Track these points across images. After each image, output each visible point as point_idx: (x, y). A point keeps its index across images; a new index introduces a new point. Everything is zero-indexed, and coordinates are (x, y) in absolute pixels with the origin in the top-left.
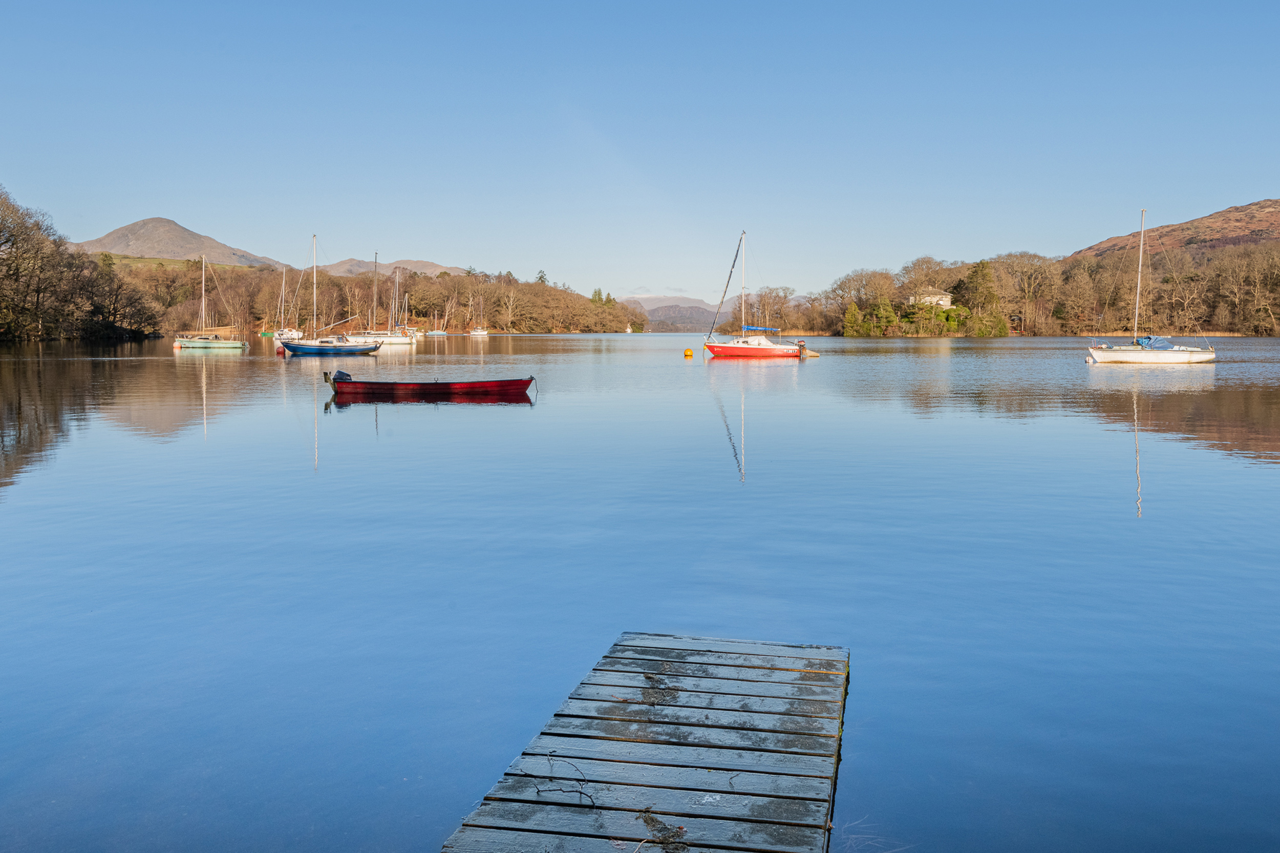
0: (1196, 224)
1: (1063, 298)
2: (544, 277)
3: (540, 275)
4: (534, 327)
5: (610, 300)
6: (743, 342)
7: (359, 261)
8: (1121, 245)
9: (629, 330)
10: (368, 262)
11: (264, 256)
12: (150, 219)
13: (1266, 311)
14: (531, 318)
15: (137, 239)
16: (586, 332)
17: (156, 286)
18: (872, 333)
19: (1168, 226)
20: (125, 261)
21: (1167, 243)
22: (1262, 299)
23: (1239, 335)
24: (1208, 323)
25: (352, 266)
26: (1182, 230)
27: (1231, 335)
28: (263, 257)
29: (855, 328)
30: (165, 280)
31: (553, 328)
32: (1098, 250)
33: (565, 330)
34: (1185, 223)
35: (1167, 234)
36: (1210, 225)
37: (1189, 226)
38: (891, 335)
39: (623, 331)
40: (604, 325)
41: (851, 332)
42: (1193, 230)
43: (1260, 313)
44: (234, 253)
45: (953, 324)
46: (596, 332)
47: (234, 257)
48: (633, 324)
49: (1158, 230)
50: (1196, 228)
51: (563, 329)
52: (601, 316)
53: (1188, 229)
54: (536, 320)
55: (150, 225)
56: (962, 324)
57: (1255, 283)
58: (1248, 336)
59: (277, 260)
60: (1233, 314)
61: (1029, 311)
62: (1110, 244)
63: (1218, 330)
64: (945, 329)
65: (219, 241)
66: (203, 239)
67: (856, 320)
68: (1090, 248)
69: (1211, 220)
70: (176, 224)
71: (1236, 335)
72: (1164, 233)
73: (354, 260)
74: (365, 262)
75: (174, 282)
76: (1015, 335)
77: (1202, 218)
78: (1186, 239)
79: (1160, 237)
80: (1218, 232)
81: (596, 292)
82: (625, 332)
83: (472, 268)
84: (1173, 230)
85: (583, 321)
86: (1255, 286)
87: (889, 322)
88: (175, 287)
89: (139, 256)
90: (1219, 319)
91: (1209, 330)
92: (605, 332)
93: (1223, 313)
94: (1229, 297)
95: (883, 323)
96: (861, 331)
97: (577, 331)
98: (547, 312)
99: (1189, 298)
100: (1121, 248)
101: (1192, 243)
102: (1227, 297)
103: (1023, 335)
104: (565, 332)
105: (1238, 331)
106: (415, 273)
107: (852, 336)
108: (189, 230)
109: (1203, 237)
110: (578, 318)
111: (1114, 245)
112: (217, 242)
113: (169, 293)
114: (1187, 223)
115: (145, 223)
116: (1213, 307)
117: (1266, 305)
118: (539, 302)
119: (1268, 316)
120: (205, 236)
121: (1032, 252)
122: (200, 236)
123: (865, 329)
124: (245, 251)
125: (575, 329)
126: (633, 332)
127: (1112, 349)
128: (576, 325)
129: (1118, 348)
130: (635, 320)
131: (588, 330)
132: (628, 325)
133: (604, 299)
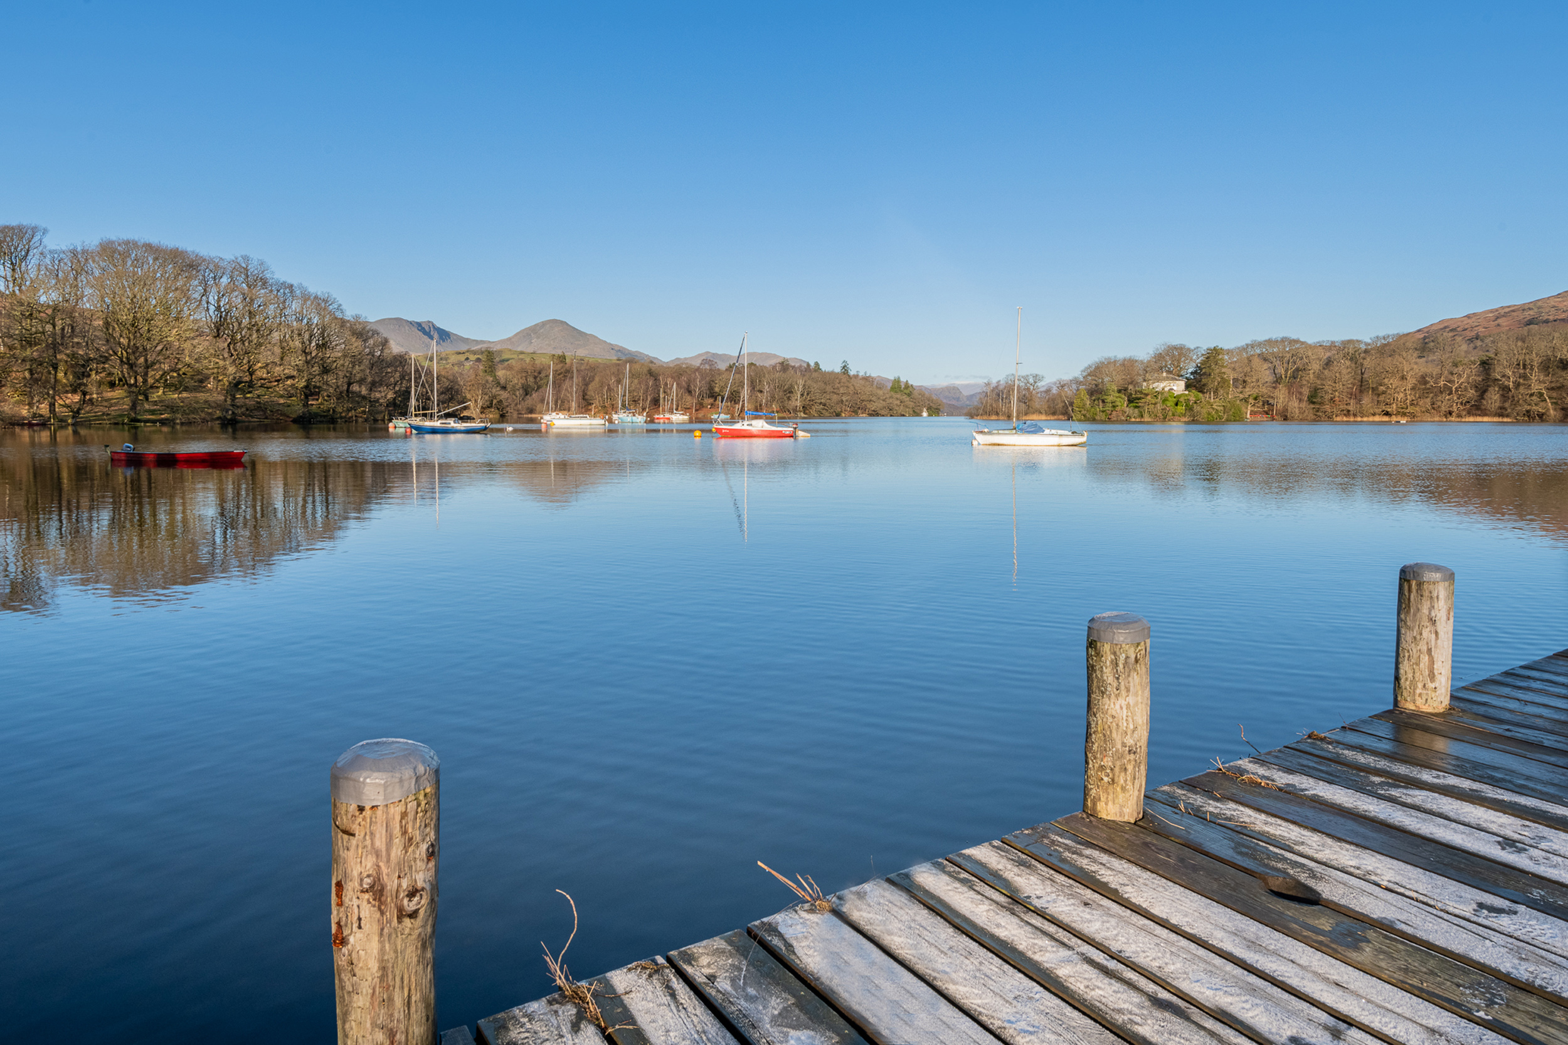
0: (1540, 303)
1: (1319, 382)
2: (846, 367)
3: (844, 364)
4: (824, 412)
5: (908, 387)
6: (747, 425)
8: (1454, 326)
9: (925, 414)
10: (721, 355)
11: (637, 350)
12: (548, 320)
13: (1541, 394)
14: (821, 403)
15: (538, 338)
16: (874, 416)
17: (526, 377)
18: (1098, 418)
19: (1509, 307)
20: (521, 356)
21: (1504, 324)
22: (1538, 382)
23: (1509, 420)
24: (1476, 408)
26: (1523, 310)
27: (1500, 419)
29: (1083, 412)
31: (841, 411)
32: (1427, 332)
33: (853, 414)
34: (1528, 303)
35: (1505, 315)
36: (1556, 304)
37: (1531, 306)
38: (1115, 419)
39: (919, 415)
40: (890, 409)
41: (1079, 416)
42: (1536, 310)
43: (1534, 398)
44: (612, 347)
45: (1181, 409)
46: (883, 416)
47: (612, 352)
48: (929, 409)
49: (1497, 310)
50: (1539, 308)
51: (851, 413)
52: (888, 401)
53: (1530, 309)
54: (825, 405)
55: (548, 326)
56: (1189, 408)
57: (1532, 367)
58: (1518, 421)
60: (1504, 398)
61: (1281, 397)
62: (1442, 326)
63: (1485, 415)
64: (1170, 414)
65: (601, 338)
67: (1084, 405)
68: (1419, 331)
69: (1558, 300)
70: (567, 324)
71: (1505, 420)
72: (1502, 314)
73: (709, 352)
75: (540, 373)
76: (1265, 419)
77: (1549, 298)
78: (1526, 320)
79: (1497, 318)
80: (1564, 311)
82: (921, 416)
83: (784, 359)
84: (1513, 311)
85: (873, 406)
86: (1532, 369)
87: (1114, 407)
88: (540, 378)
90: (1488, 403)
91: (1476, 415)
92: (891, 416)
93: (1493, 398)
94: (1501, 380)
95: (1109, 407)
96: (1088, 415)
97: (864, 415)
98: (835, 398)
99: (1458, 382)
100: (1451, 330)
101: (1533, 324)
102: (1498, 380)
103: (1273, 420)
104: (853, 416)
105: (1507, 416)
107: (1080, 420)
108: (577, 329)
109: (1546, 317)
110: (865, 403)
111: (1445, 327)
113: (536, 383)
114: (1531, 302)
115: (544, 324)
116: (1482, 392)
117: (1541, 389)
118: (829, 388)
119: (1542, 401)
121: (1294, 337)
123: (1091, 414)
124: (621, 347)
125: (862, 413)
126: (930, 415)
127: (990, 433)
128: (864, 410)
129: (996, 432)
130: (931, 404)
131: (875, 414)
132: (925, 410)
133: (903, 386)
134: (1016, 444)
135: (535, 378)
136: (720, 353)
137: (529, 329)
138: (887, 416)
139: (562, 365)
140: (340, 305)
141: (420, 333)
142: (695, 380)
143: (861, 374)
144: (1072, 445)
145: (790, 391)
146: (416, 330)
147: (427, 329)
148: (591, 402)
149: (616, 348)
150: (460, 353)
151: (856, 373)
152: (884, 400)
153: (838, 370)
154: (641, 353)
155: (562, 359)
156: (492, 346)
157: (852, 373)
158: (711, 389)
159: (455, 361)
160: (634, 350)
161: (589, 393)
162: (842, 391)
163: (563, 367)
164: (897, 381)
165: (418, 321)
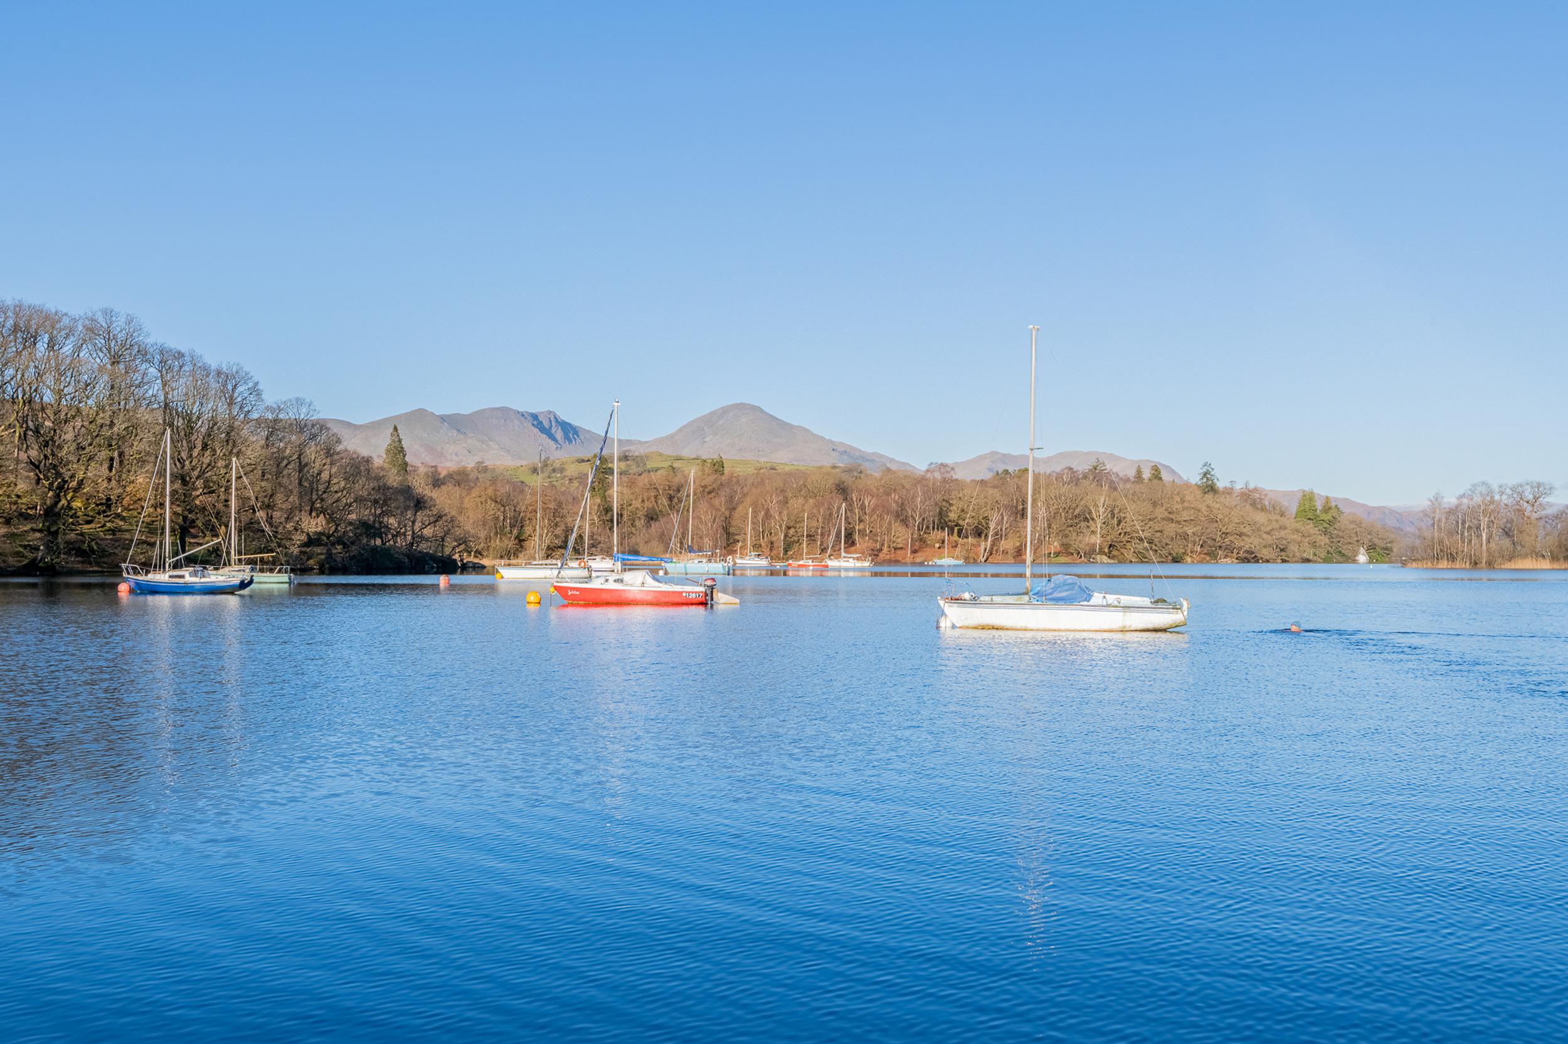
2: (1212, 473)
3: (1204, 470)
4: (1149, 554)
5: (1330, 508)
6: (615, 581)
7: (1004, 455)
9: (1362, 558)
10: (1016, 457)
11: (874, 451)
12: (731, 405)
14: (1144, 539)
15: (705, 433)
25: (993, 462)
28: (873, 453)
30: (667, 488)
31: (1184, 554)
33: (1208, 558)
39: (1350, 559)
40: (1282, 550)
44: (834, 447)
46: (1268, 561)
47: (833, 454)
48: (1371, 548)
51: (1203, 556)
52: (1282, 536)
54: (1151, 541)
55: (731, 414)
59: (891, 457)
65: (815, 432)
66: (794, 431)
70: (762, 411)
73: (997, 453)
74: (1012, 456)
75: (677, 491)
81: (1304, 496)
82: (1354, 561)
83: (1101, 461)
85: (1251, 542)
89: (694, 456)
92: (1284, 561)
97: (1228, 560)
104: (1207, 562)
106: (1006, 472)
108: (778, 419)
110: (1231, 538)
112: (813, 433)
115: (725, 411)
120: (797, 426)
122: (791, 426)
124: (849, 446)
125: (1226, 557)
126: (1370, 562)
127: (974, 601)
128: (1229, 550)
129: (987, 599)
130: (1376, 541)
131: (1250, 558)
132: (1362, 550)
133: (1319, 507)
134: (1030, 626)
135: (671, 498)
136: (1015, 453)
137: (702, 419)
138: (1275, 561)
139: (715, 476)
140: (257, 383)
141: (536, 430)
142: (914, 497)
143: (1239, 486)
144: (1156, 630)
145: (1086, 517)
146: (530, 425)
147: (546, 424)
148: (737, 537)
149: (840, 449)
150: (583, 461)
151: (1229, 485)
152: (1268, 533)
153: (1195, 479)
154: (882, 456)
155: (718, 466)
156: (632, 448)
157: (1220, 485)
158: (942, 514)
159: (575, 474)
160: (869, 451)
161: (734, 523)
162: (1185, 515)
163: (715, 480)
164: (1308, 498)
165: (534, 412)
